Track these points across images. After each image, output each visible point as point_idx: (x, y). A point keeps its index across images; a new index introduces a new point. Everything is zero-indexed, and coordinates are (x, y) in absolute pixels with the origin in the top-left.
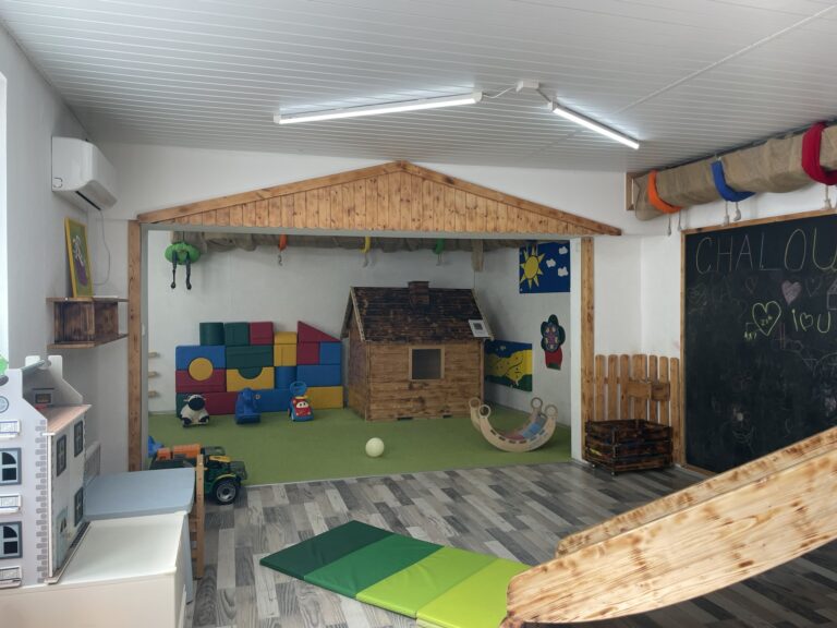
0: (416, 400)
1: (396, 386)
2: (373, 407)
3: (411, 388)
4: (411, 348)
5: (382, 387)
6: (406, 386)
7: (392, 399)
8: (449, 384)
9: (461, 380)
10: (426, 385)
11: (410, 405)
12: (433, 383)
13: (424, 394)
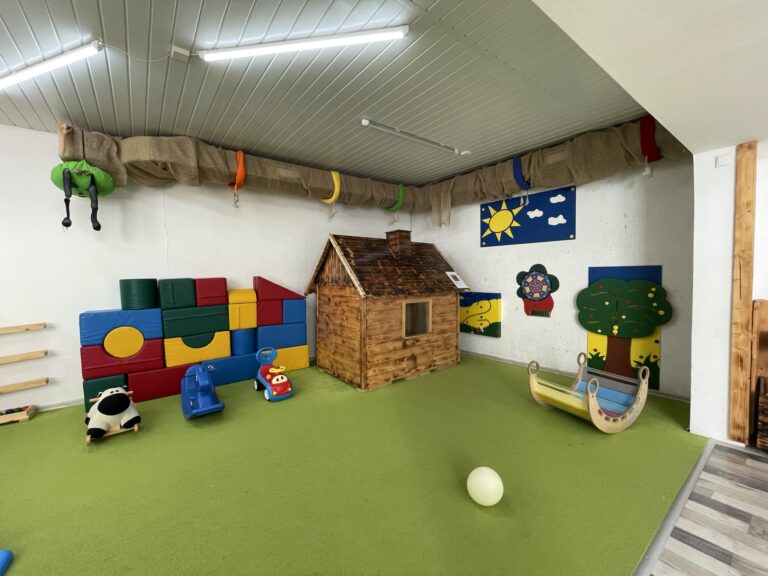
0: (409, 359)
1: (390, 346)
2: (370, 373)
3: (405, 346)
4: (404, 303)
5: (377, 349)
6: (399, 344)
7: (387, 362)
8: (436, 337)
9: (443, 332)
10: (417, 341)
11: (404, 365)
12: (423, 338)
13: (416, 351)
